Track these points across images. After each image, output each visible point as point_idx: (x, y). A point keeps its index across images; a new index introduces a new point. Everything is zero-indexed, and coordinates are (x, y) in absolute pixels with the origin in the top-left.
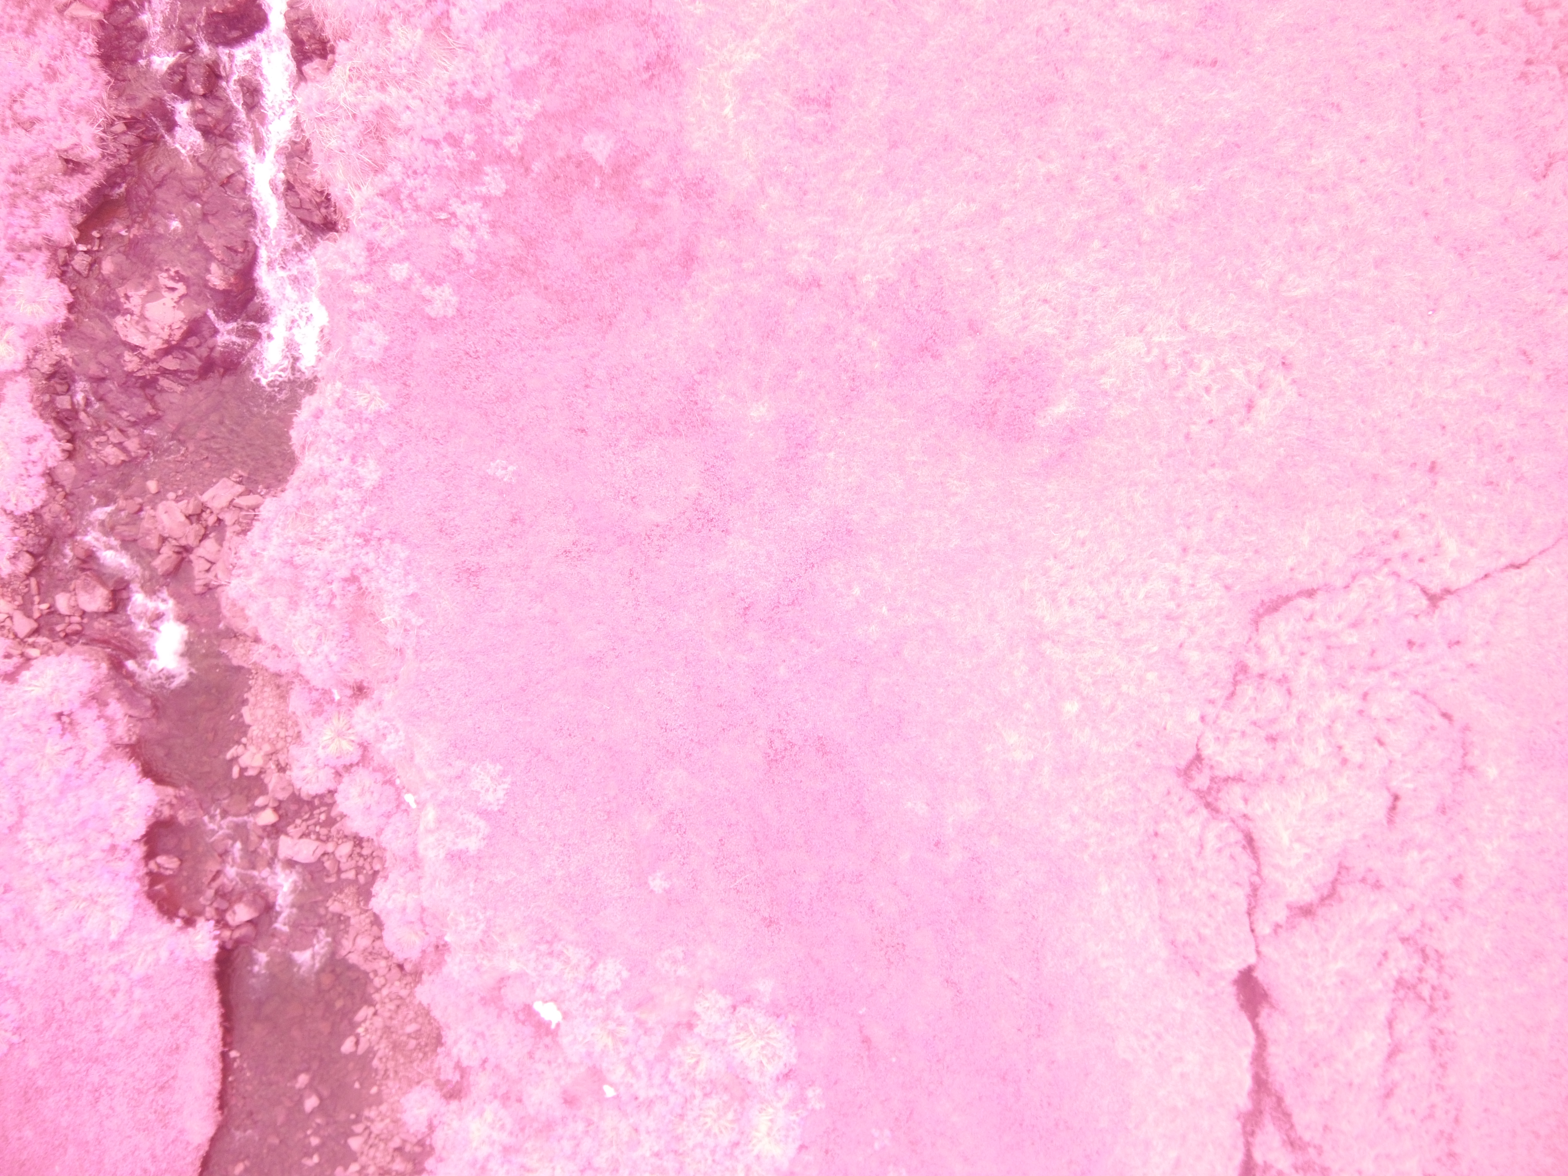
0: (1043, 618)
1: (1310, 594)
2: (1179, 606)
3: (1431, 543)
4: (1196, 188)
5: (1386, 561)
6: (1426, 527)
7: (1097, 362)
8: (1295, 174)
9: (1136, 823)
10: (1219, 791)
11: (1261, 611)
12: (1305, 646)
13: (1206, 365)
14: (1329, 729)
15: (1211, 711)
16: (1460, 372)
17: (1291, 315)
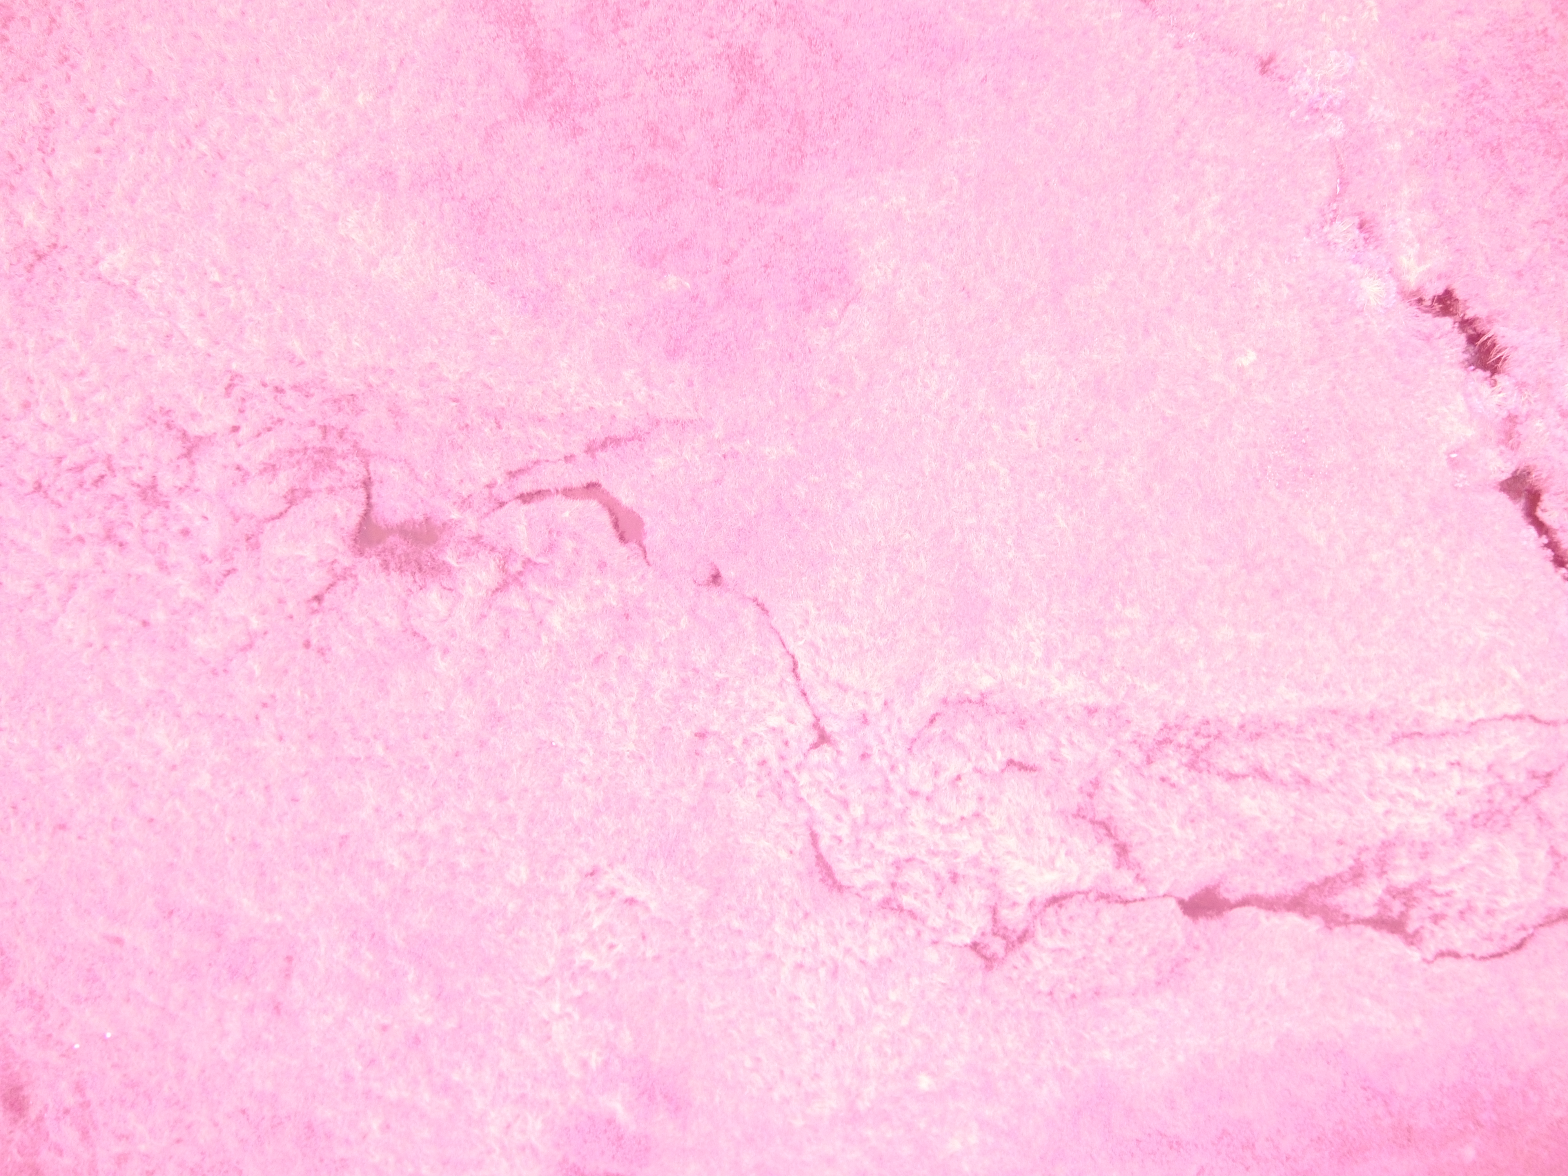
0: (833, 1108)
1: (814, 838)
3: (770, 736)
5: (786, 773)
7: (576, 1073)
8: (406, 878)
9: (1040, 1014)
10: (1005, 928)
11: (830, 882)
12: (864, 846)
14: (945, 829)
15: (927, 936)
16: (612, 719)
17: (546, 873)
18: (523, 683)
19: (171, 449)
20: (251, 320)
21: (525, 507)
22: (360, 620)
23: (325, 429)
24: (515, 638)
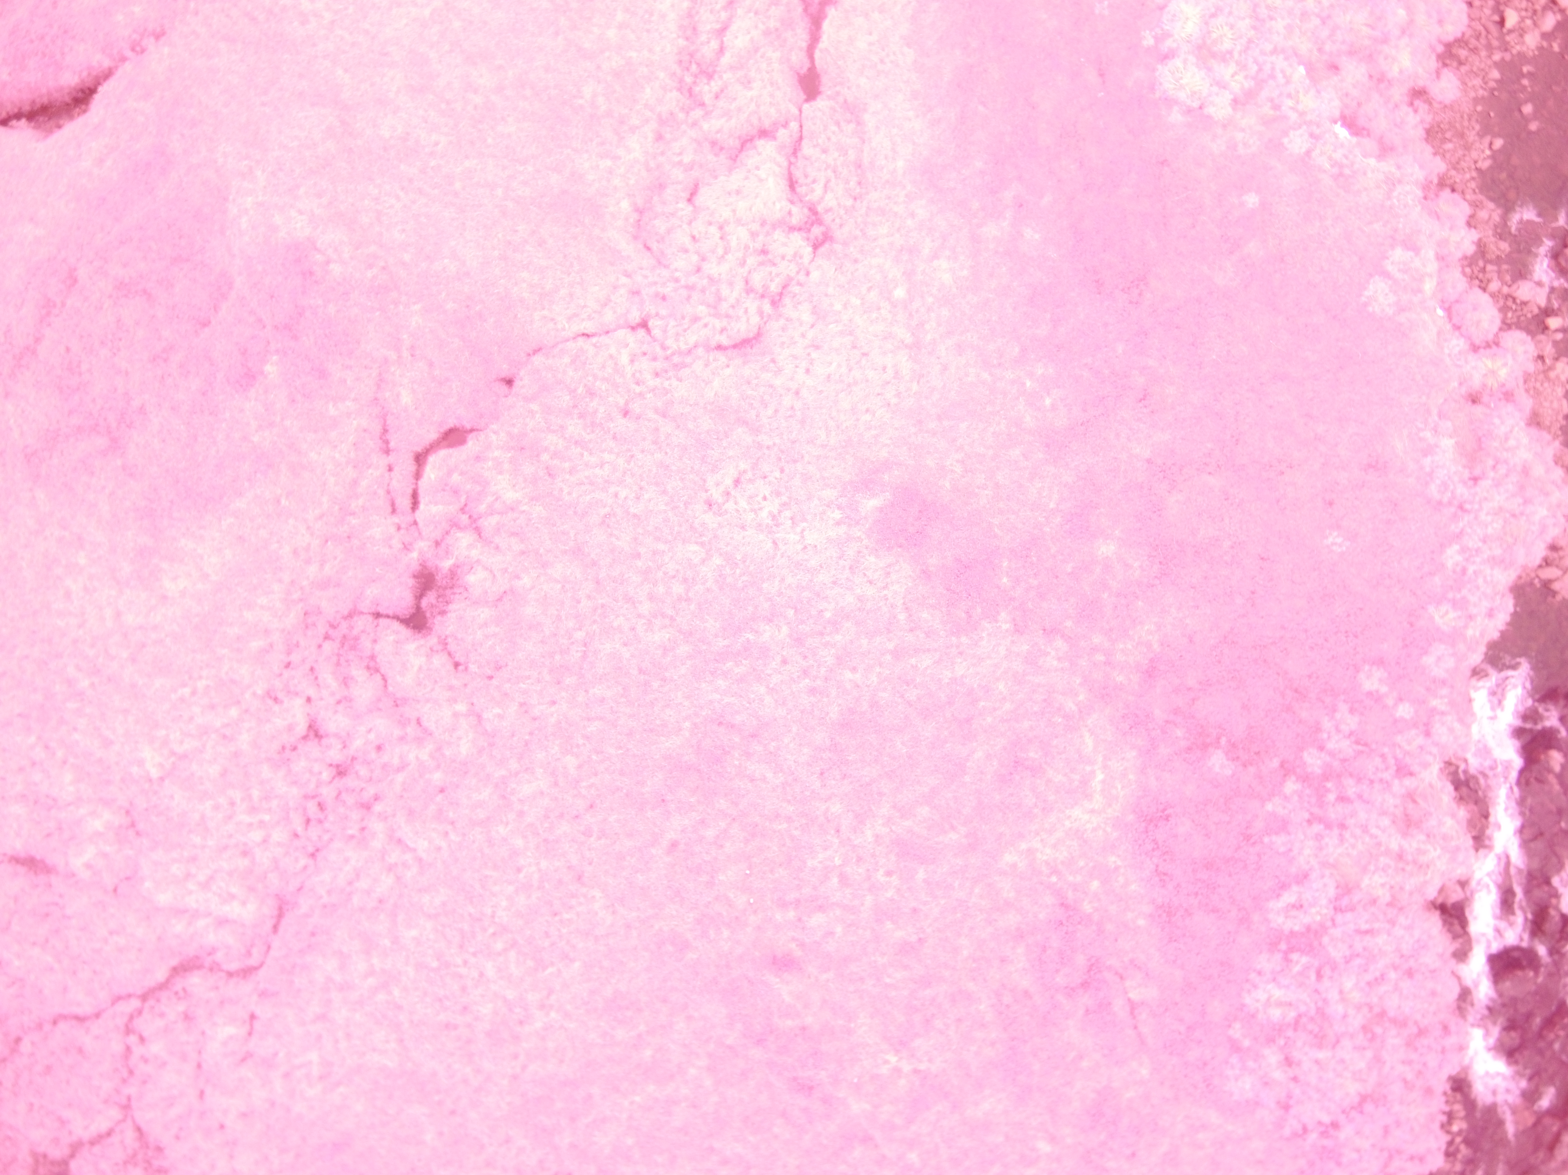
0: (908, 360)
1: (720, 347)
2: (809, 354)
3: (636, 363)
4: (751, 636)
5: (667, 358)
6: (638, 375)
7: (843, 529)
8: (680, 631)
9: (868, 207)
10: (806, 223)
11: (754, 341)
12: (731, 312)
13: (764, 514)
15: (802, 277)
16: (597, 471)
18: (555, 528)
19: (312, 748)
20: (227, 673)
21: (422, 506)
22: (479, 635)
24: (519, 529)
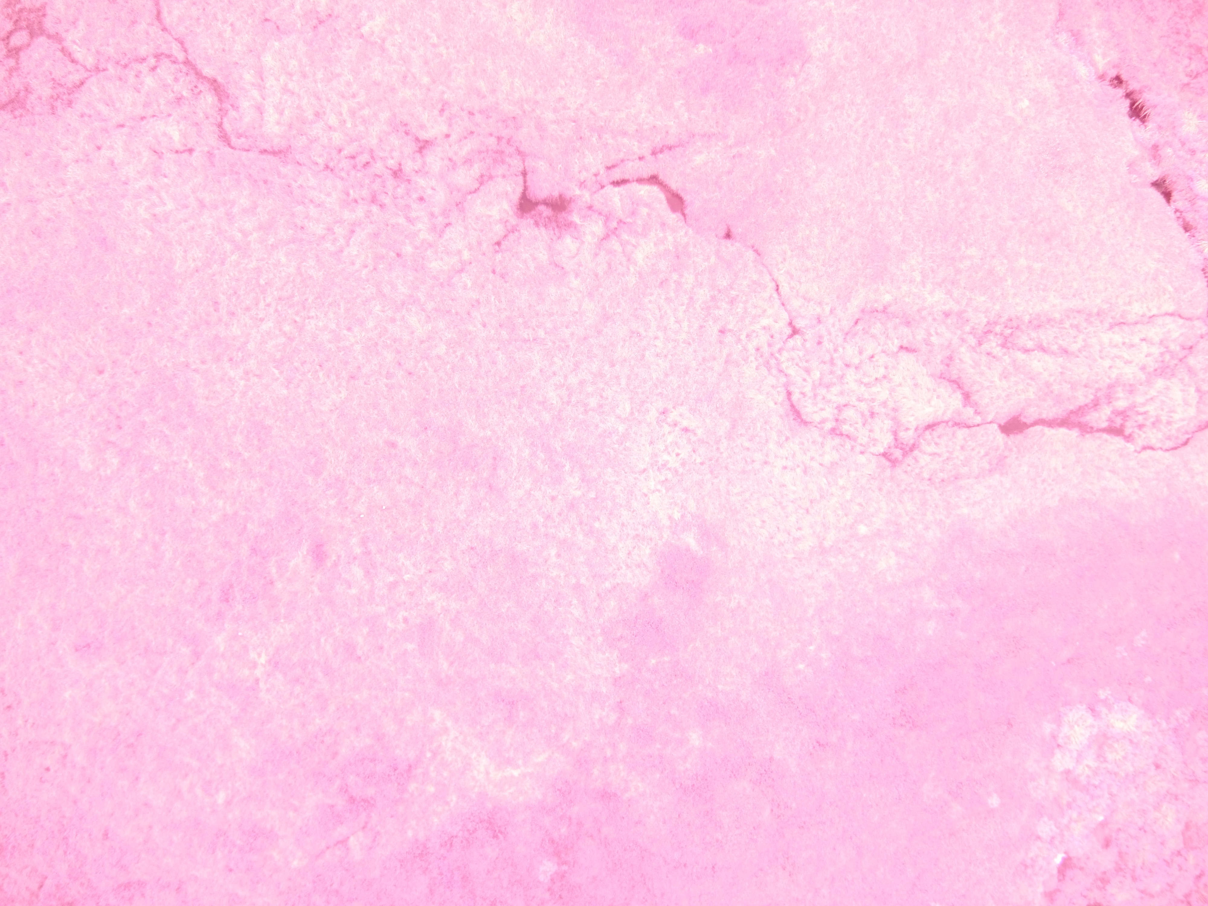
0: (810, 546)
1: (789, 394)
2: (798, 466)
3: (763, 332)
4: (567, 467)
5: (772, 355)
6: (754, 334)
7: (666, 522)
8: (560, 411)
9: (925, 491)
10: (902, 444)
11: (799, 420)
12: (819, 398)
13: (666, 457)
14: (867, 385)
15: (858, 449)
16: (672, 319)
17: (638, 411)
18: (621, 296)
19: (410, 147)
20: (455, 68)
21: (617, 189)
22: (525, 256)
23: (499, 139)
24: (614, 269)
